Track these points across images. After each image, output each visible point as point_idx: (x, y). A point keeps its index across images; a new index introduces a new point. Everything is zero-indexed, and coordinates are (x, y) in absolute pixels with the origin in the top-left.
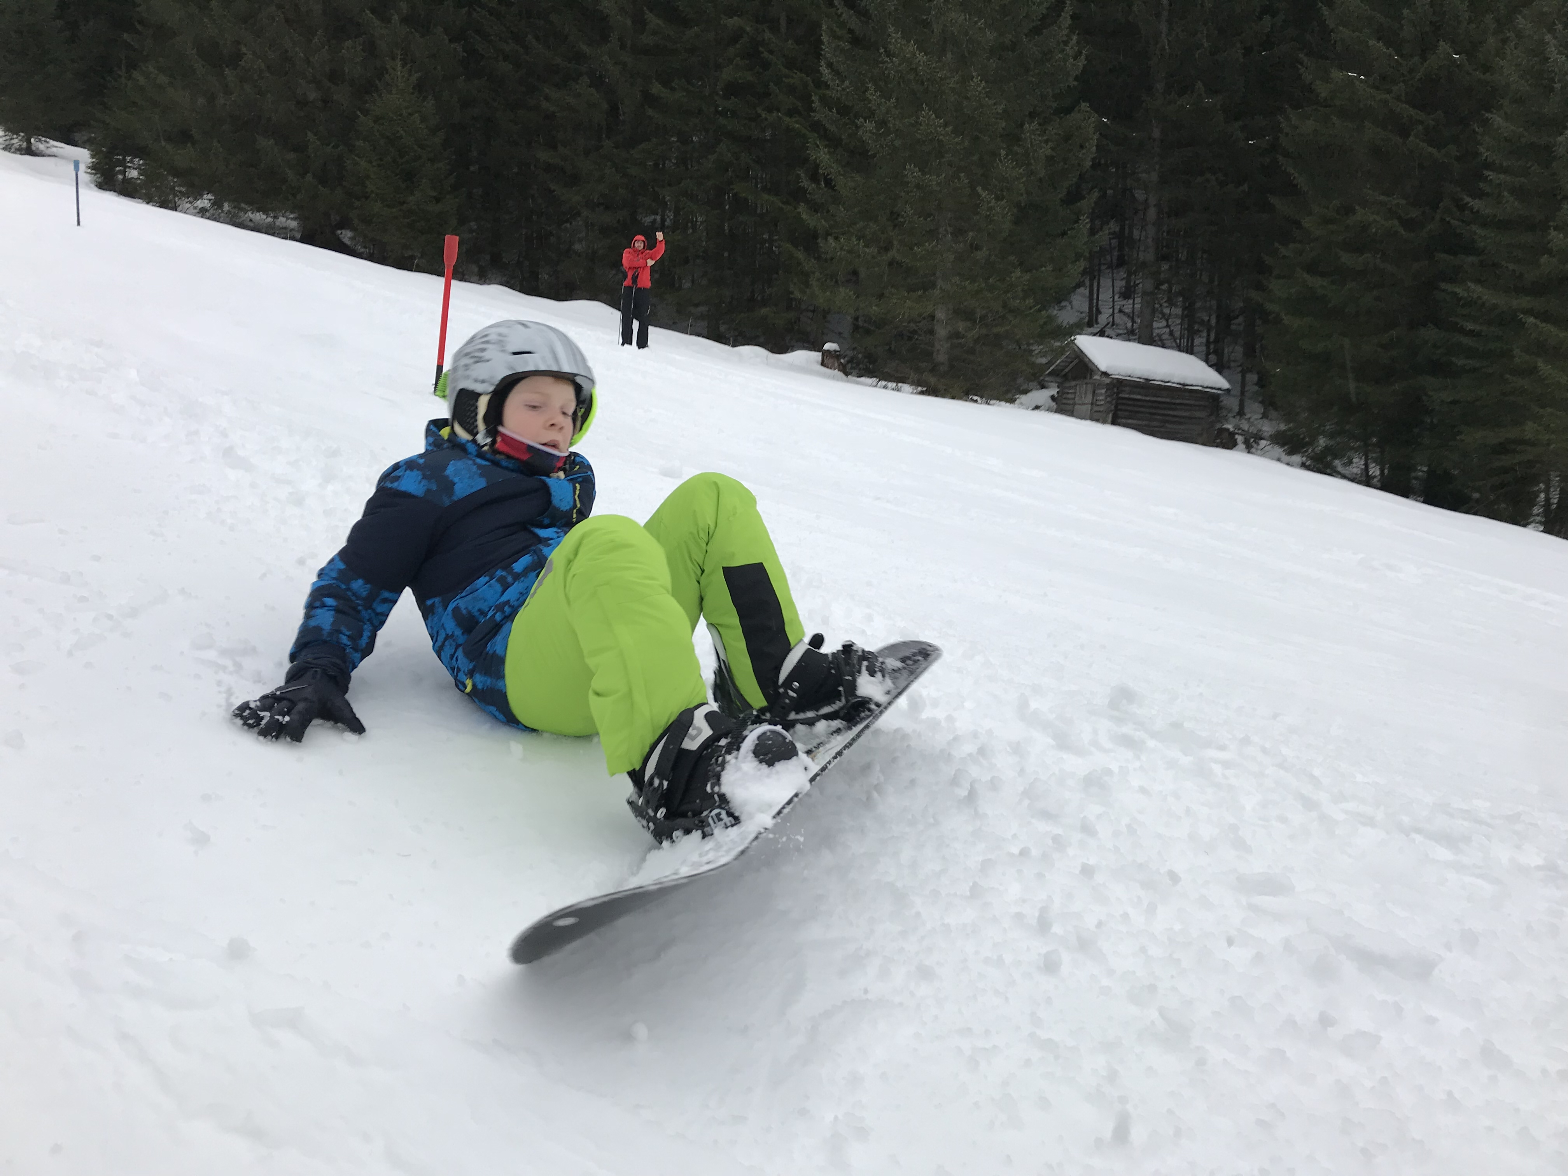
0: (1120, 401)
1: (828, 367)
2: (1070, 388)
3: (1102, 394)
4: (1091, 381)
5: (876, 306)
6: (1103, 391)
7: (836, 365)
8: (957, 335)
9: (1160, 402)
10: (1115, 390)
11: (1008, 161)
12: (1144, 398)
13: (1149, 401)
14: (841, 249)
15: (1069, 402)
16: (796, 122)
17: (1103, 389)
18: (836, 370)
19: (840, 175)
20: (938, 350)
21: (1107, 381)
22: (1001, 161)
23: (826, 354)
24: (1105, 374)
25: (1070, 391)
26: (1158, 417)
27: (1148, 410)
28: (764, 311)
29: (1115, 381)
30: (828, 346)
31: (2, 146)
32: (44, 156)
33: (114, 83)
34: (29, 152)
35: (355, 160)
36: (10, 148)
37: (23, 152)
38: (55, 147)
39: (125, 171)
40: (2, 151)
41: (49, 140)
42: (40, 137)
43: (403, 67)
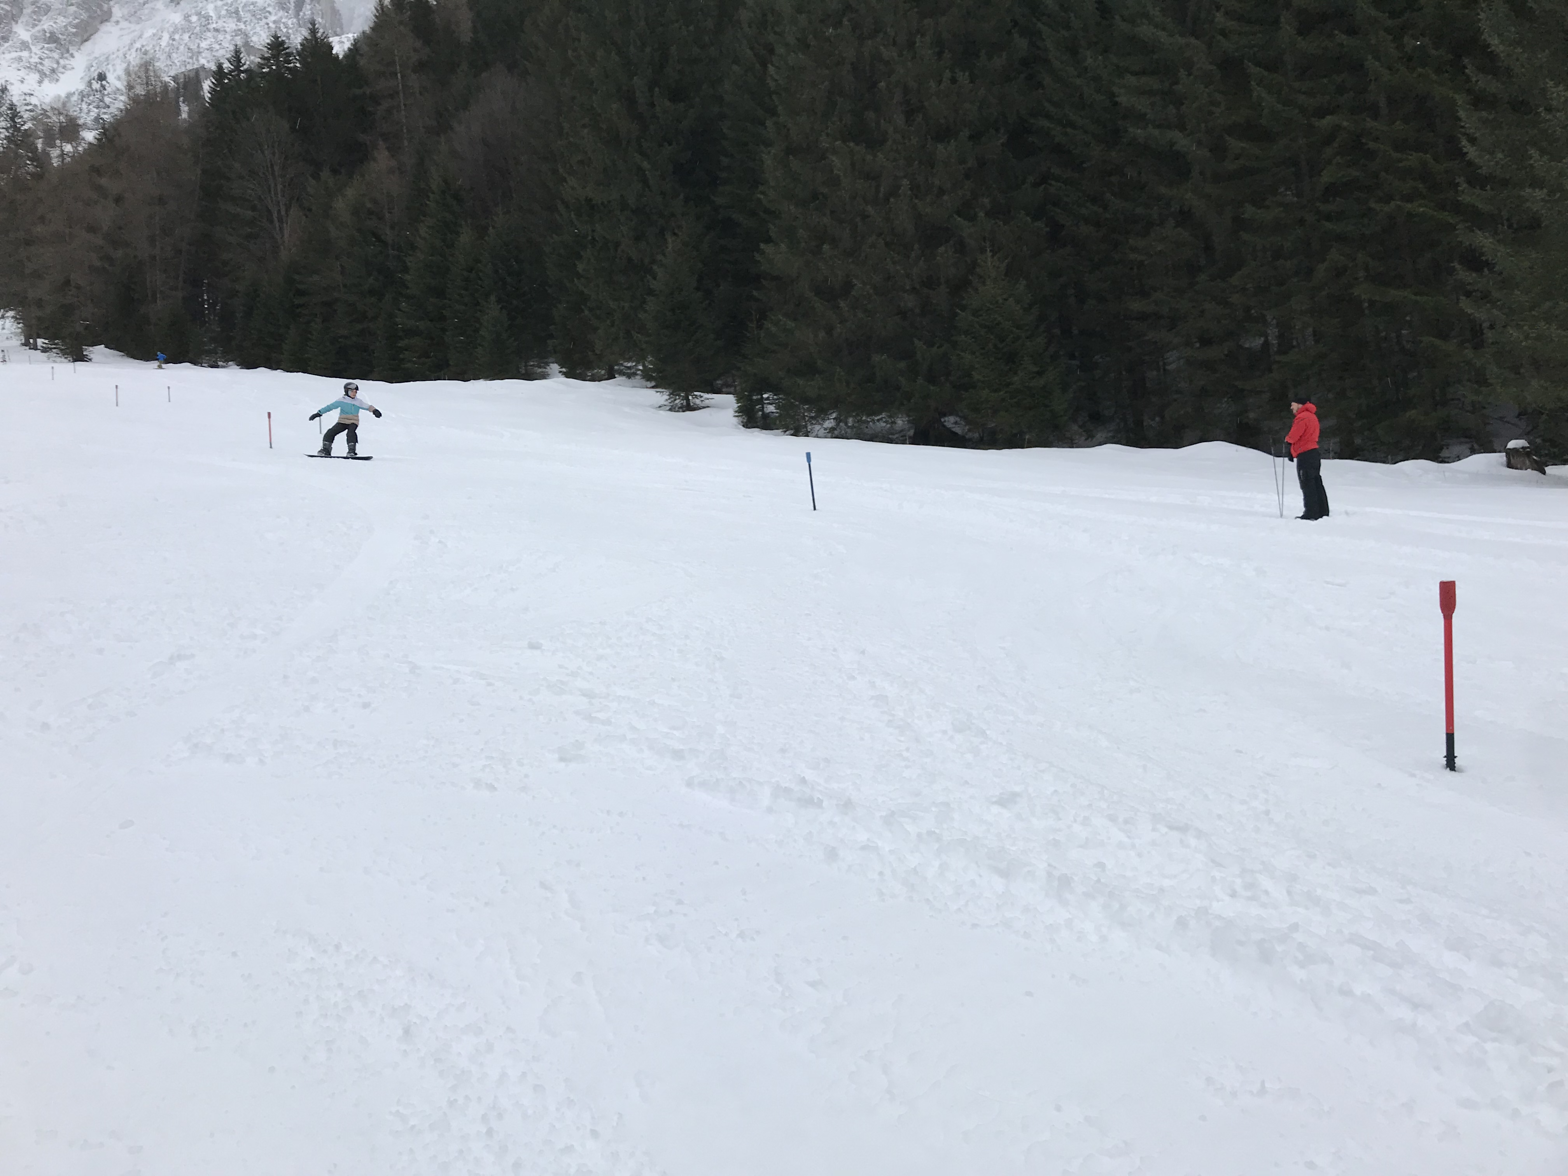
1: (1516, 468)
7: (1527, 464)
18: (1528, 470)
23: (1512, 454)
30: (1512, 444)
31: (668, 408)
32: (700, 409)
33: (748, 335)
34: (689, 408)
35: (959, 355)
36: (675, 408)
37: (684, 409)
38: (708, 399)
39: (763, 407)
40: (669, 412)
41: (702, 394)
42: (696, 393)
43: (993, 256)
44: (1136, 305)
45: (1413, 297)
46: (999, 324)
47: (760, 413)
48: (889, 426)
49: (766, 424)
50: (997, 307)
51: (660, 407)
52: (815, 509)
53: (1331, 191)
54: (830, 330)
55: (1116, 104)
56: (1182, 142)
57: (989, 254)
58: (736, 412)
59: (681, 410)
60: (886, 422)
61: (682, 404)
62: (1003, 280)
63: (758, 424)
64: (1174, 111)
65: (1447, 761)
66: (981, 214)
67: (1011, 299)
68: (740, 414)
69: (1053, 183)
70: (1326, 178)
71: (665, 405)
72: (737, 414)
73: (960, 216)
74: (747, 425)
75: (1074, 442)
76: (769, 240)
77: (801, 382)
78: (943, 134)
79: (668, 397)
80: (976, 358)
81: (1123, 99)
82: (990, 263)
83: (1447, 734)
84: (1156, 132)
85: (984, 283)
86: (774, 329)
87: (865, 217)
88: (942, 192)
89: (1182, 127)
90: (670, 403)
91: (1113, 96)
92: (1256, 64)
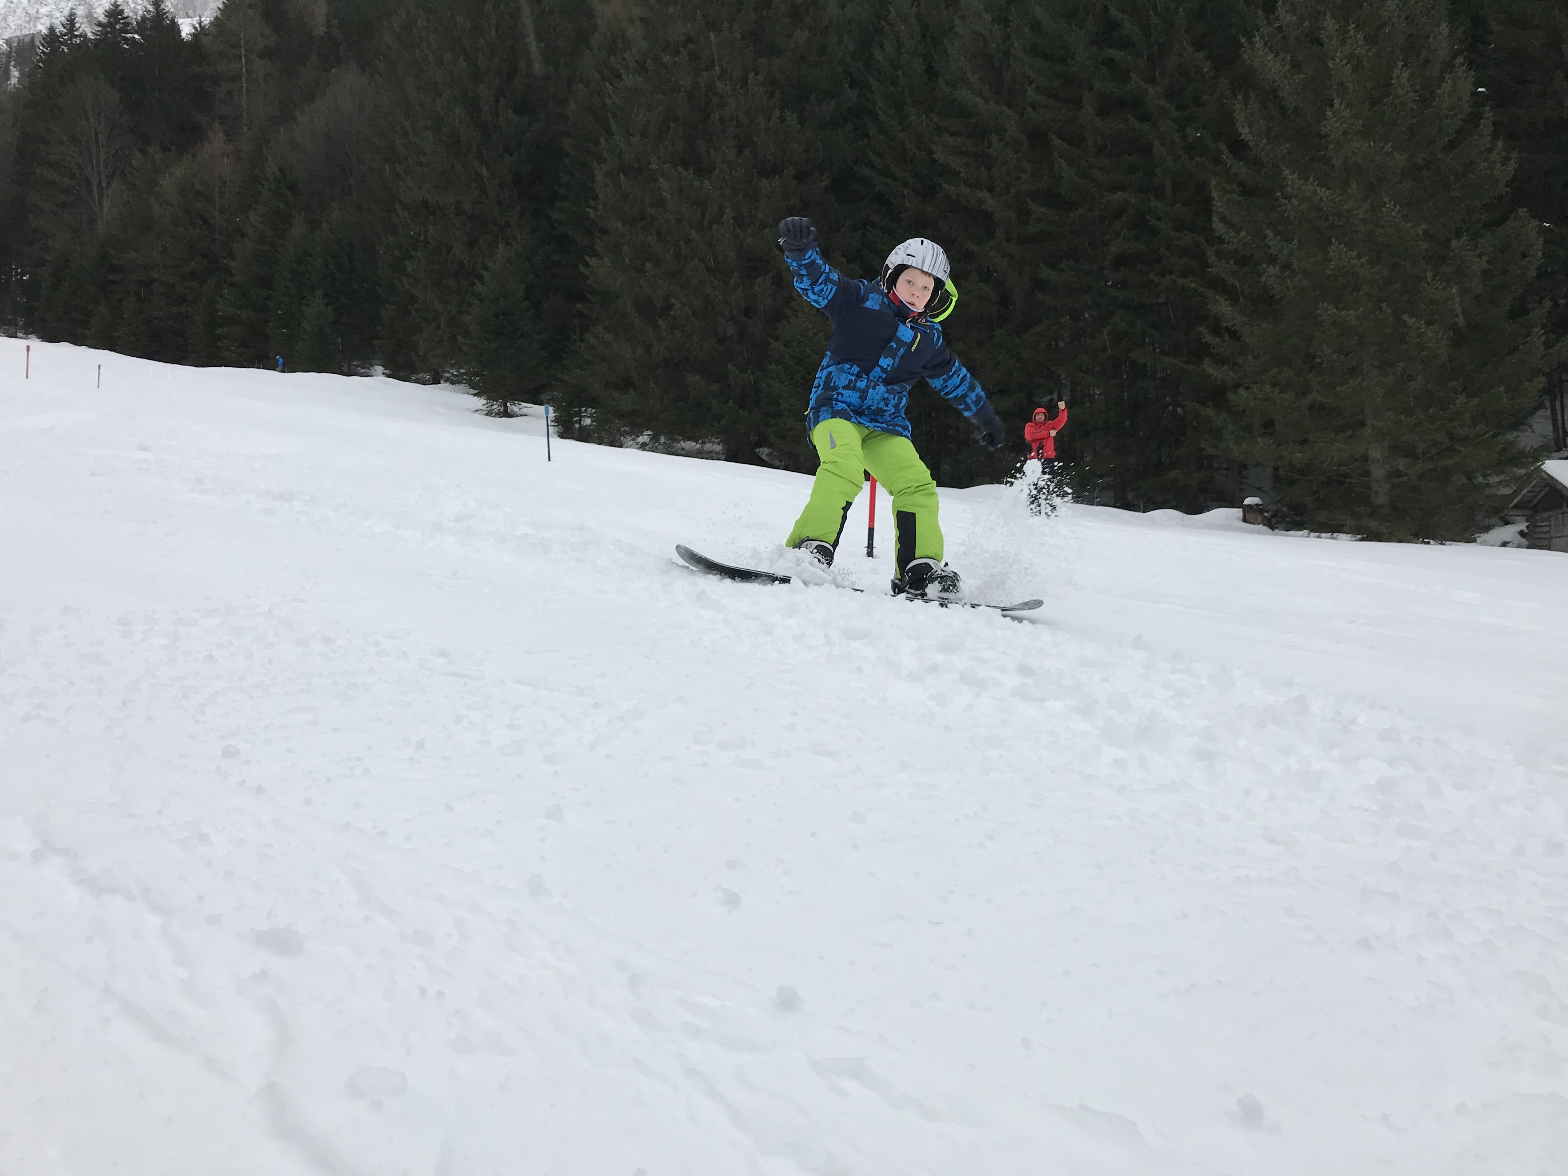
1: (1251, 523)
2: (1542, 521)
5: (1299, 452)
7: (1260, 519)
8: (1398, 474)
11: (1436, 283)
14: (1255, 399)
15: (1544, 535)
16: (1192, 282)
18: (1261, 525)
19: (1246, 324)
20: (1377, 492)
22: (1429, 284)
23: (1248, 509)
25: (1543, 524)
28: (1173, 474)
30: (1248, 501)
31: (485, 413)
32: (519, 416)
33: (571, 346)
34: (506, 414)
35: (769, 383)
36: (492, 414)
37: (502, 415)
38: (527, 407)
39: (580, 420)
40: (484, 417)
41: (520, 403)
42: (514, 401)
47: (577, 426)
48: (698, 446)
49: (582, 436)
50: (807, 340)
51: (476, 411)
54: (647, 347)
55: (934, 161)
56: (990, 203)
58: (553, 422)
59: (497, 416)
60: (696, 442)
61: (499, 410)
63: (574, 435)
64: (985, 173)
68: (556, 424)
69: (872, 230)
71: (482, 410)
72: (553, 424)
74: (562, 435)
76: (594, 254)
77: (616, 394)
78: (769, 171)
79: (484, 402)
81: (940, 156)
83: (870, 529)
84: (967, 191)
86: (593, 341)
87: (688, 241)
88: (764, 225)
89: (991, 190)
90: (487, 407)
91: (931, 152)
92: (1060, 136)
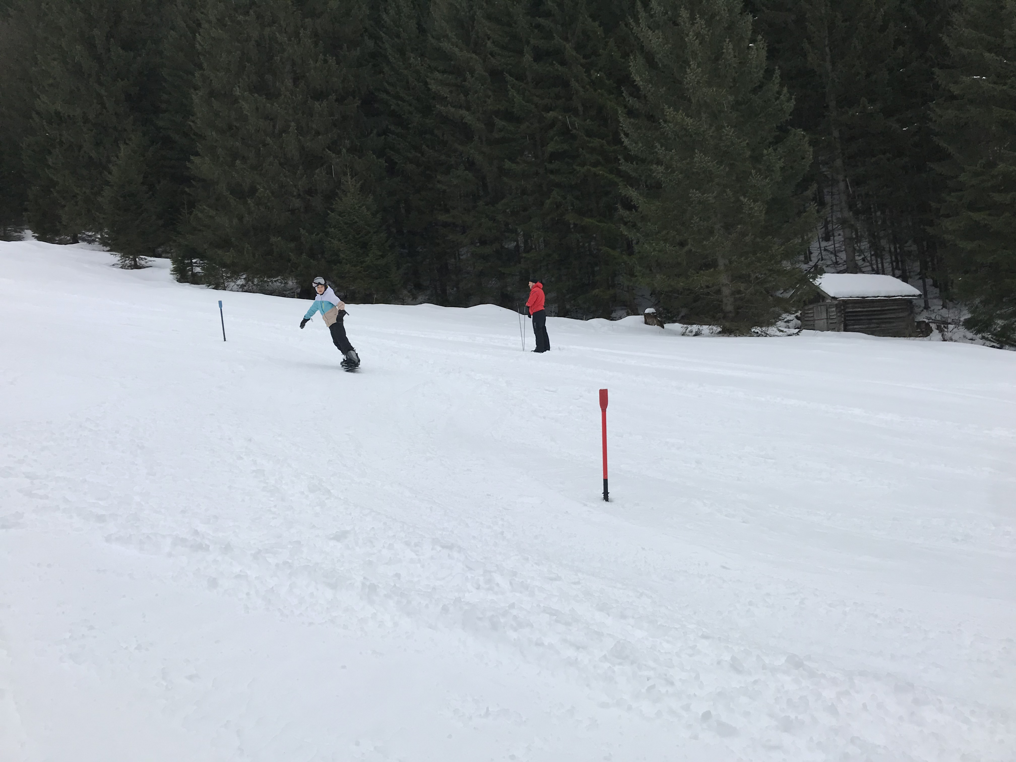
0: (846, 314)
1: (650, 325)
2: (809, 310)
3: (833, 312)
4: (824, 303)
6: (834, 309)
7: (655, 322)
8: (739, 292)
9: (875, 311)
10: (842, 308)
11: (758, 176)
12: (862, 310)
13: (867, 311)
15: (810, 319)
17: (834, 307)
18: (656, 326)
19: (645, 203)
20: (726, 303)
21: (836, 302)
22: (753, 177)
23: (647, 316)
24: (834, 298)
25: (810, 312)
26: (875, 321)
27: (866, 318)
29: (841, 302)
30: (648, 311)
31: (120, 266)
32: (144, 267)
33: (181, 218)
34: (136, 266)
35: (331, 241)
36: (125, 266)
37: (132, 267)
38: (151, 261)
39: (192, 269)
40: (121, 269)
41: (146, 257)
42: (141, 256)
43: (352, 179)
44: (443, 217)
45: (598, 223)
46: (356, 222)
47: (190, 273)
48: (283, 285)
49: (195, 280)
50: (354, 212)
51: (114, 265)
52: (225, 340)
53: (554, 156)
54: (241, 219)
55: (429, 89)
56: (469, 118)
57: (349, 177)
58: (172, 271)
59: (130, 268)
60: (281, 283)
61: (131, 263)
62: (359, 194)
63: (189, 280)
64: (463, 98)
65: (604, 495)
66: (344, 150)
67: (364, 207)
68: (175, 273)
69: (390, 135)
70: (551, 148)
71: (118, 264)
72: (172, 273)
73: (330, 150)
74: (179, 281)
75: (404, 301)
76: (197, 154)
77: (220, 252)
78: (319, 96)
79: (120, 258)
80: (342, 243)
81: (433, 87)
82: (350, 183)
83: (604, 480)
84: (453, 110)
85: (346, 195)
86: (200, 215)
87: (265, 145)
88: (318, 133)
89: (468, 109)
90: (121, 262)
91: (426, 83)
92: (511, 75)
